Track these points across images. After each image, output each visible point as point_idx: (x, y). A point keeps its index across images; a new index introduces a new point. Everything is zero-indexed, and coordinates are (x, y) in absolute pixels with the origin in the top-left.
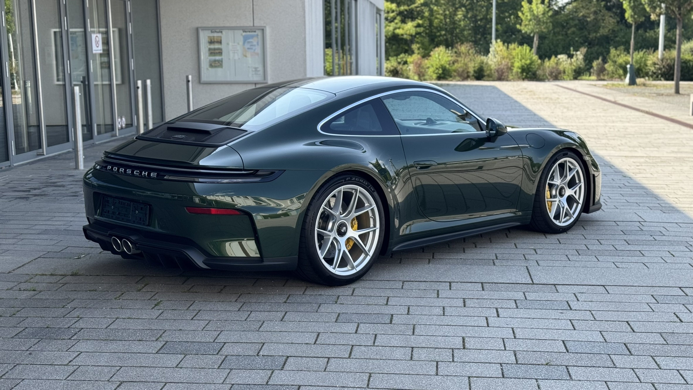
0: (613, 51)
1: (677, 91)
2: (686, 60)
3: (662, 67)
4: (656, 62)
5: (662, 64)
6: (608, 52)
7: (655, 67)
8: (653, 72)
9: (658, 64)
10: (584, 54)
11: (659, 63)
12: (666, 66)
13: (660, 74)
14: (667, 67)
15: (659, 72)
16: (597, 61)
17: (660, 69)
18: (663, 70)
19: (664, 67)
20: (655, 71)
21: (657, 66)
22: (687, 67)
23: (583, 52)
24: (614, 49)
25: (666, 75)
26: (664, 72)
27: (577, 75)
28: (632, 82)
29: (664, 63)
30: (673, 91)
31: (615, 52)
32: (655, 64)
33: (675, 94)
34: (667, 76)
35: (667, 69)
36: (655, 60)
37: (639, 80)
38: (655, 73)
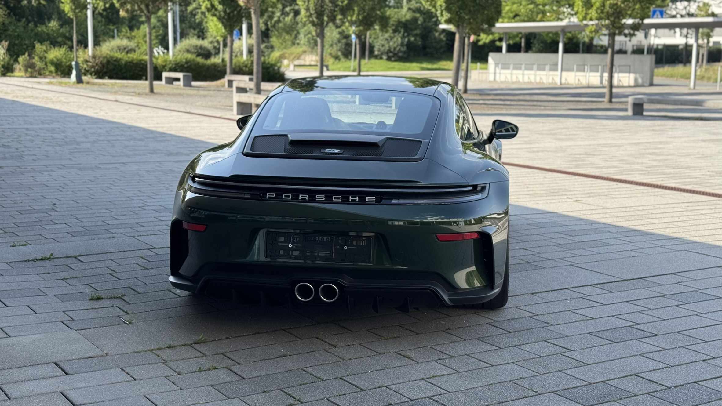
0: (38, 46)
1: (152, 90)
2: (117, 58)
3: (95, 65)
4: (88, 59)
5: (94, 62)
6: (34, 47)
7: (87, 65)
8: (85, 69)
9: (90, 62)
10: (6, 48)
11: (91, 60)
12: (99, 63)
13: (93, 72)
14: (100, 65)
15: (93, 70)
16: (23, 56)
17: (93, 67)
18: (97, 67)
19: (97, 64)
20: (87, 69)
21: (89, 64)
22: (119, 65)
23: (5, 46)
24: (39, 44)
25: (99, 73)
26: (97, 70)
27: (6, 71)
28: (79, 81)
29: (97, 61)
30: (148, 90)
31: (40, 47)
32: (86, 61)
33: (150, 94)
34: (101, 74)
35: (99, 67)
36: (86, 57)
37: (84, 78)
38: (87, 71)
